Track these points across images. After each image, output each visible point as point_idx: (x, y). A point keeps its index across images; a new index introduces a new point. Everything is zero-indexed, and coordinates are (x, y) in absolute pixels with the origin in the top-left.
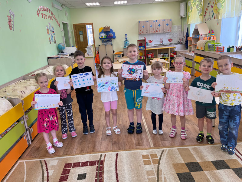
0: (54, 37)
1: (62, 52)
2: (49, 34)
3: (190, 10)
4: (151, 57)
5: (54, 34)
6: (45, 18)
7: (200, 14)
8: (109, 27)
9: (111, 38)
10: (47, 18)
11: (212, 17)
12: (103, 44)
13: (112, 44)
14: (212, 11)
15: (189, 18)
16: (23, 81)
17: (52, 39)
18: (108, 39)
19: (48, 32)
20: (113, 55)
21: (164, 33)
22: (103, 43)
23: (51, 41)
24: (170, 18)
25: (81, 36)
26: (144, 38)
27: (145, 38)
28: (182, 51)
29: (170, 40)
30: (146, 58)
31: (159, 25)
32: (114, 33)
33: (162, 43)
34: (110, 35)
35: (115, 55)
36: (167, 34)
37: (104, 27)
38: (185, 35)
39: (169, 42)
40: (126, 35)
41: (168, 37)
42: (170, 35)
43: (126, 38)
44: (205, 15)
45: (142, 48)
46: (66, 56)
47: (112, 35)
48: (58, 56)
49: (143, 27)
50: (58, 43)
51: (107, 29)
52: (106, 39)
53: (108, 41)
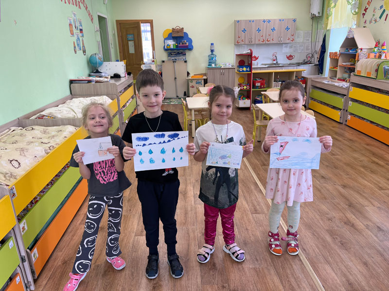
0: (83, 41)
1: (97, 72)
4: (261, 86)
5: (83, 36)
7: (355, 11)
9: (185, 49)
11: (380, 18)
17: (78, 45)
18: (179, 50)
19: (71, 31)
20: (188, 80)
23: (77, 48)
27: (251, 50)
29: (290, 57)
31: (273, 29)
32: (190, 41)
34: (183, 44)
37: (173, 29)
40: (212, 44)
44: (364, 14)
45: (245, 69)
46: (106, 80)
48: (91, 78)
49: (244, 31)
50: (89, 53)
51: (178, 32)
52: (175, 51)
53: (179, 54)
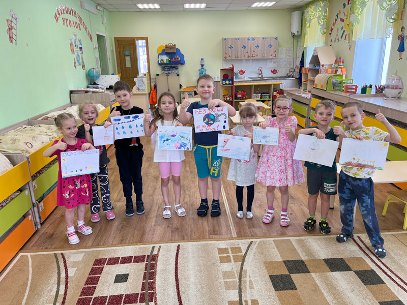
0: (82, 57)
1: (95, 84)
2: (73, 51)
3: (308, 25)
4: (242, 97)
5: (82, 53)
6: (67, 26)
7: (323, 31)
8: (175, 45)
9: (178, 64)
10: (71, 26)
11: (342, 37)
12: (163, 73)
13: (179, 73)
14: (342, 28)
15: (306, 37)
16: (28, 127)
17: (78, 61)
18: (172, 64)
19: (71, 50)
20: (180, 92)
21: (264, 60)
22: (163, 71)
23: (77, 64)
24: (275, 35)
25: (128, 59)
26: (231, 66)
27: (233, 65)
28: (293, 91)
29: (274, 72)
30: (233, 99)
31: (257, 46)
32: (182, 56)
33: (260, 76)
34: (175, 59)
35: (183, 92)
36: (270, 60)
37: (166, 45)
38: (298, 64)
39: (272, 75)
40: (202, 59)
41: (271, 65)
42: (275, 62)
43: (202, 66)
44: (330, 34)
45: (227, 82)
46: (101, 90)
47: (180, 58)
48: (88, 89)
49: (231, 47)
50: (88, 67)
51: (171, 48)
52: (168, 65)
53: (172, 68)
